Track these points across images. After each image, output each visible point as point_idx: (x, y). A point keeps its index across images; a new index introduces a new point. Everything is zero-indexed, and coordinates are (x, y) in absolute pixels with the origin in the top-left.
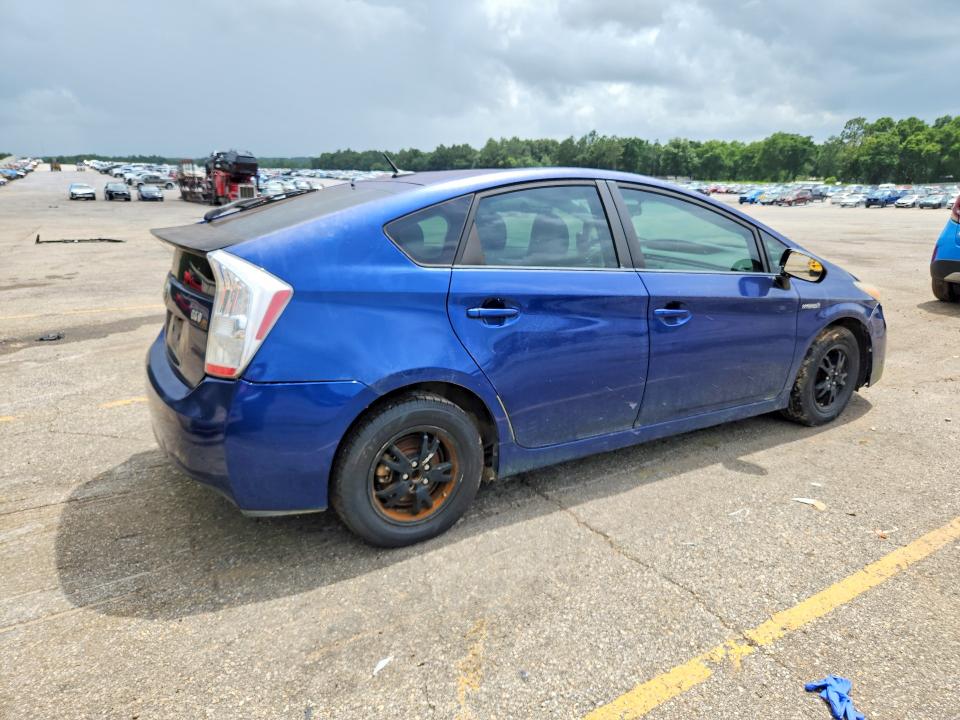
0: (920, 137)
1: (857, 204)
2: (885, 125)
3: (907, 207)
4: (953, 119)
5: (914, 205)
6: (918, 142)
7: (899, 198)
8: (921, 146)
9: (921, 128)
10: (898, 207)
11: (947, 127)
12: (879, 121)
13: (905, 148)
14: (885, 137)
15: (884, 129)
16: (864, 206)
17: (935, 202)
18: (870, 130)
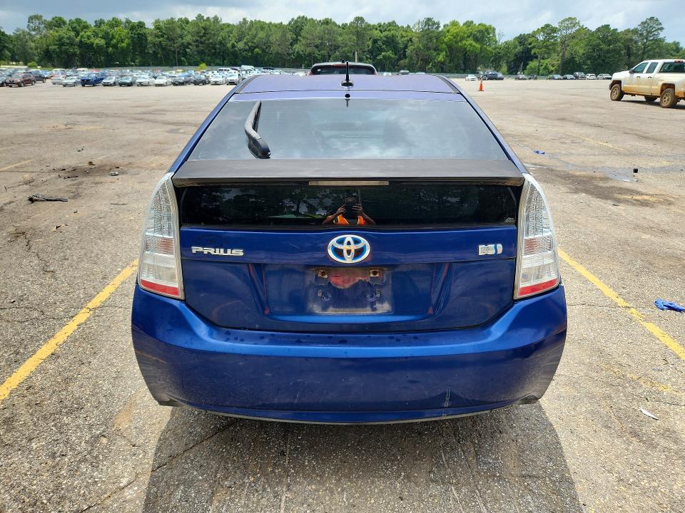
0: (89, 33)
1: (75, 84)
2: (59, 23)
3: (111, 85)
4: (106, 21)
5: (114, 84)
6: (89, 37)
7: (102, 79)
8: (92, 40)
9: (86, 27)
10: (105, 85)
11: (104, 27)
12: (53, 19)
13: (81, 41)
14: (63, 32)
15: (59, 26)
16: (80, 86)
17: (128, 81)
18: (50, 26)
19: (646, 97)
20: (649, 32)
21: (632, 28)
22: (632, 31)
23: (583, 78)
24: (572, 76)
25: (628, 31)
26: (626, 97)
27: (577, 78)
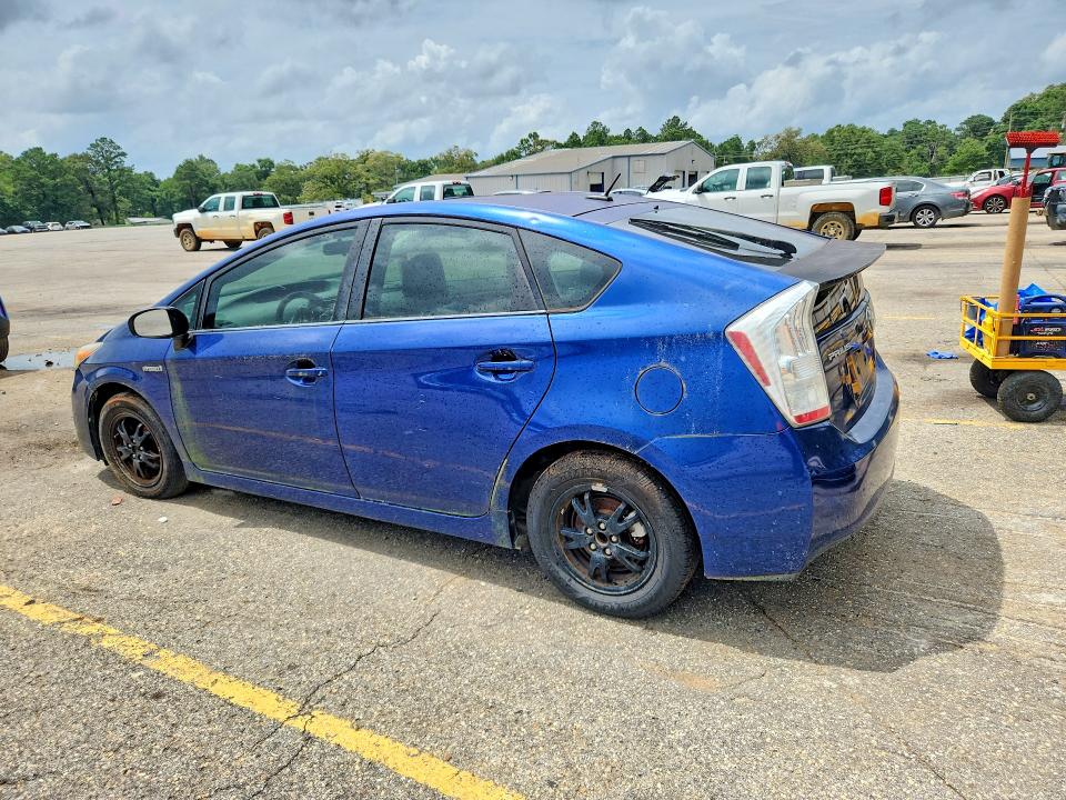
19: (226, 242)
20: (107, 159)
21: (79, 153)
22: (81, 157)
23: (43, 229)
24: (21, 228)
25: (75, 157)
26: (204, 245)
27: (32, 230)
